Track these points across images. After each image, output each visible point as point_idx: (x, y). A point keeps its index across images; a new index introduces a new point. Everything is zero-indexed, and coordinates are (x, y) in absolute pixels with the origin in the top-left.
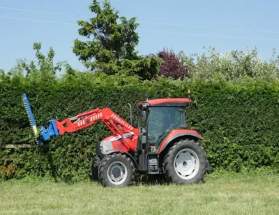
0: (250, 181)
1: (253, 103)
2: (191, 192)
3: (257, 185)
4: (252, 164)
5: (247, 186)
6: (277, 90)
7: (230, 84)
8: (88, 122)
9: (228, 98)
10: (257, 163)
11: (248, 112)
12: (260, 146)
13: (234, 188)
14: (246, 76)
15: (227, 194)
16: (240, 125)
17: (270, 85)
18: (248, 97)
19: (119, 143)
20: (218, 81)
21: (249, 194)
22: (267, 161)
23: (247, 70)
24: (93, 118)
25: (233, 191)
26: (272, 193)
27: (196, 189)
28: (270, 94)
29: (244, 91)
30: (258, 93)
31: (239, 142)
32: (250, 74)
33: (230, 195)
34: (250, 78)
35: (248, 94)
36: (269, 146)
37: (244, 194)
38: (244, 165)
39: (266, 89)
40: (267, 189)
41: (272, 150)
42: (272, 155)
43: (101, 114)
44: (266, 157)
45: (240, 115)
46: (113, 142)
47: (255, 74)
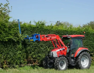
8: (51, 38)
24: (53, 38)
43: (56, 37)
46: (57, 52)
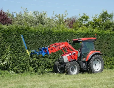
0: (42, 76)
1: (43, 38)
2: (12, 84)
3: (45, 78)
4: (43, 68)
5: (40, 79)
6: (54, 32)
7: (32, 28)
9: (31, 35)
10: (45, 67)
11: (41, 42)
12: (47, 59)
13: (34, 80)
14: (40, 24)
15: (31, 83)
16: (37, 48)
17: (51, 29)
18: (41, 35)
19: (70, 57)
20: (26, 27)
21: (41, 83)
22: (50, 66)
23: (41, 21)
24: (61, 46)
25: (34, 81)
26: (52, 81)
27: (15, 82)
28: (51, 33)
29: (39, 32)
30: (46, 33)
31: (37, 57)
32: (42, 23)
33: (32, 84)
34: (42, 25)
35: (41, 33)
36: (51, 59)
37: (39, 83)
38: (39, 69)
39: (49, 31)
40: (50, 80)
41: (52, 60)
42: (52, 63)
43: (64, 44)
44: (49, 64)
45: (37, 44)
46: (68, 57)
47: (45, 23)
